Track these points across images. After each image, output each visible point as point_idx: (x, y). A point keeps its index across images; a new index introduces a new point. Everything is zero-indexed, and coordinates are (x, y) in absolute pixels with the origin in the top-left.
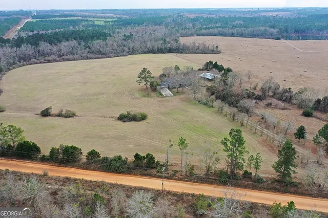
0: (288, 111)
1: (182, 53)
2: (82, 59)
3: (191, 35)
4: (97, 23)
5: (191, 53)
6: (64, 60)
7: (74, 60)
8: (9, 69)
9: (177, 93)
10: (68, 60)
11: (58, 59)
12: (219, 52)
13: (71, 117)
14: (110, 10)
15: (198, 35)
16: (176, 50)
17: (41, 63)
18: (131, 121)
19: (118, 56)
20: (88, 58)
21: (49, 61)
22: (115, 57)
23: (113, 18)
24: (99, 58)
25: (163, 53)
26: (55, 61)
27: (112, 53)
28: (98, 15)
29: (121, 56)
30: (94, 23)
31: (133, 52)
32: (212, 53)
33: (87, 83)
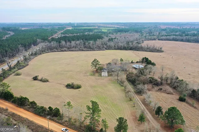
0: (171, 95)
1: (138, 50)
2: (79, 51)
3: (155, 39)
4: (103, 30)
5: (143, 51)
6: (70, 51)
7: (75, 51)
8: (41, 54)
9: (111, 75)
10: (72, 51)
11: (67, 50)
12: (162, 52)
13: (45, 82)
14: (117, 23)
15: (159, 40)
16: (135, 48)
17: (58, 51)
18: (71, 88)
19: (99, 50)
20: (83, 50)
21: (62, 51)
22: (97, 50)
23: (115, 27)
24: (88, 51)
25: (126, 50)
26: (65, 51)
27: (97, 48)
28: (108, 26)
29: (101, 50)
30: (102, 30)
31: (109, 48)
32: (157, 52)
33: (69, 64)
